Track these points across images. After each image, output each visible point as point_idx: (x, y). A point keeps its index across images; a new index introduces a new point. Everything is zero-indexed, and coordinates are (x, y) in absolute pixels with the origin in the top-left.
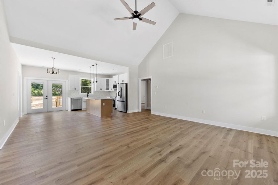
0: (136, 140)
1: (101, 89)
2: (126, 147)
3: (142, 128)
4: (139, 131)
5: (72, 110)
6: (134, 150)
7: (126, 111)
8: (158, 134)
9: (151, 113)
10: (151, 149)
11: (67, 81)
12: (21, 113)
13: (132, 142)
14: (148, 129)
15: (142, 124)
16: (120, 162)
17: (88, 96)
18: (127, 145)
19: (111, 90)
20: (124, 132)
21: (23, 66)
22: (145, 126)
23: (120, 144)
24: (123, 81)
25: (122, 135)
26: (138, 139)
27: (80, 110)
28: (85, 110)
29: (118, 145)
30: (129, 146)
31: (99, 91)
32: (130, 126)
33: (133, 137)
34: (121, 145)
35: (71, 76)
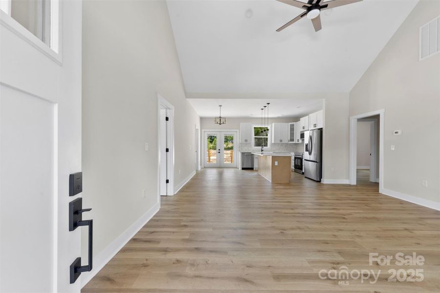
0: (304, 229)
1: (281, 141)
2: (278, 232)
3: (333, 213)
4: (320, 217)
5: (243, 169)
6: (288, 240)
7: (319, 180)
8: (362, 234)
9: (380, 192)
10: (323, 251)
11: (238, 131)
12: (199, 166)
13: (292, 229)
14: (344, 218)
15: (337, 208)
16: (258, 245)
17: (262, 151)
18: (283, 229)
19: (297, 142)
20: (291, 211)
21: (202, 119)
22: (341, 211)
23: (274, 224)
24: (315, 125)
25: (285, 213)
26: (308, 227)
27: (252, 169)
28: (257, 171)
29: (270, 225)
30: (285, 232)
31: (279, 144)
32: (311, 204)
33: (302, 222)
34: (274, 227)
35: (243, 125)
